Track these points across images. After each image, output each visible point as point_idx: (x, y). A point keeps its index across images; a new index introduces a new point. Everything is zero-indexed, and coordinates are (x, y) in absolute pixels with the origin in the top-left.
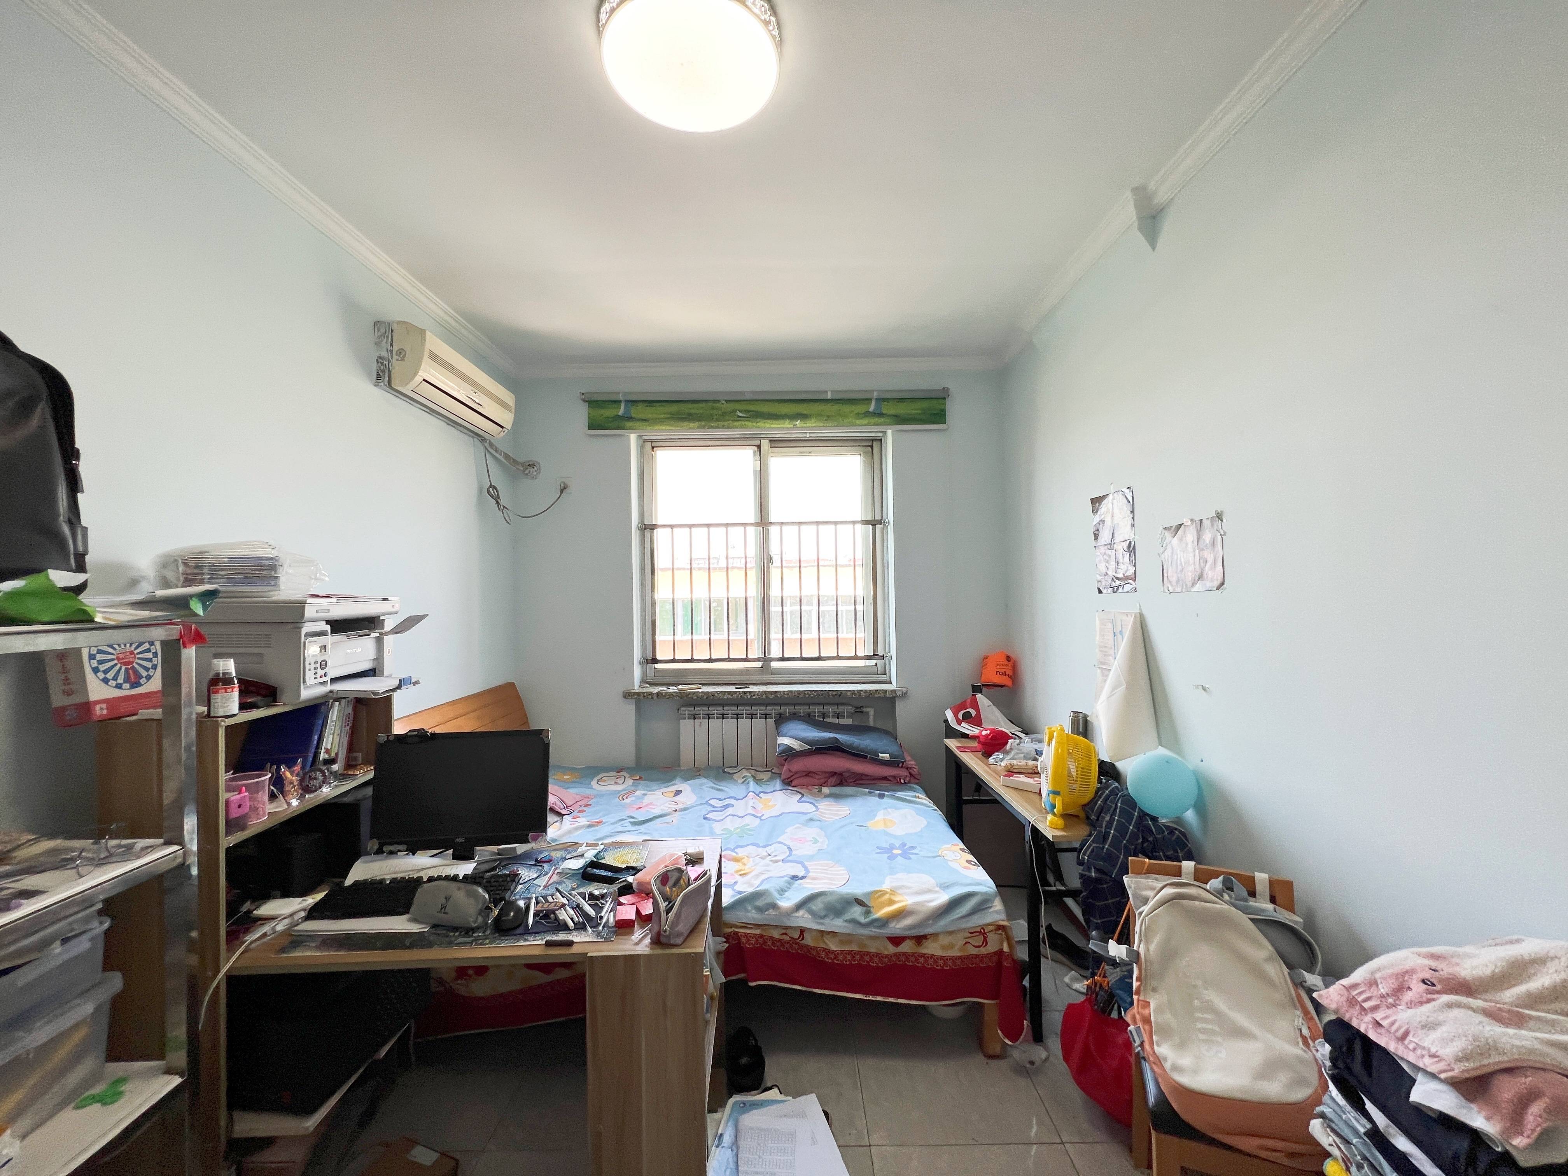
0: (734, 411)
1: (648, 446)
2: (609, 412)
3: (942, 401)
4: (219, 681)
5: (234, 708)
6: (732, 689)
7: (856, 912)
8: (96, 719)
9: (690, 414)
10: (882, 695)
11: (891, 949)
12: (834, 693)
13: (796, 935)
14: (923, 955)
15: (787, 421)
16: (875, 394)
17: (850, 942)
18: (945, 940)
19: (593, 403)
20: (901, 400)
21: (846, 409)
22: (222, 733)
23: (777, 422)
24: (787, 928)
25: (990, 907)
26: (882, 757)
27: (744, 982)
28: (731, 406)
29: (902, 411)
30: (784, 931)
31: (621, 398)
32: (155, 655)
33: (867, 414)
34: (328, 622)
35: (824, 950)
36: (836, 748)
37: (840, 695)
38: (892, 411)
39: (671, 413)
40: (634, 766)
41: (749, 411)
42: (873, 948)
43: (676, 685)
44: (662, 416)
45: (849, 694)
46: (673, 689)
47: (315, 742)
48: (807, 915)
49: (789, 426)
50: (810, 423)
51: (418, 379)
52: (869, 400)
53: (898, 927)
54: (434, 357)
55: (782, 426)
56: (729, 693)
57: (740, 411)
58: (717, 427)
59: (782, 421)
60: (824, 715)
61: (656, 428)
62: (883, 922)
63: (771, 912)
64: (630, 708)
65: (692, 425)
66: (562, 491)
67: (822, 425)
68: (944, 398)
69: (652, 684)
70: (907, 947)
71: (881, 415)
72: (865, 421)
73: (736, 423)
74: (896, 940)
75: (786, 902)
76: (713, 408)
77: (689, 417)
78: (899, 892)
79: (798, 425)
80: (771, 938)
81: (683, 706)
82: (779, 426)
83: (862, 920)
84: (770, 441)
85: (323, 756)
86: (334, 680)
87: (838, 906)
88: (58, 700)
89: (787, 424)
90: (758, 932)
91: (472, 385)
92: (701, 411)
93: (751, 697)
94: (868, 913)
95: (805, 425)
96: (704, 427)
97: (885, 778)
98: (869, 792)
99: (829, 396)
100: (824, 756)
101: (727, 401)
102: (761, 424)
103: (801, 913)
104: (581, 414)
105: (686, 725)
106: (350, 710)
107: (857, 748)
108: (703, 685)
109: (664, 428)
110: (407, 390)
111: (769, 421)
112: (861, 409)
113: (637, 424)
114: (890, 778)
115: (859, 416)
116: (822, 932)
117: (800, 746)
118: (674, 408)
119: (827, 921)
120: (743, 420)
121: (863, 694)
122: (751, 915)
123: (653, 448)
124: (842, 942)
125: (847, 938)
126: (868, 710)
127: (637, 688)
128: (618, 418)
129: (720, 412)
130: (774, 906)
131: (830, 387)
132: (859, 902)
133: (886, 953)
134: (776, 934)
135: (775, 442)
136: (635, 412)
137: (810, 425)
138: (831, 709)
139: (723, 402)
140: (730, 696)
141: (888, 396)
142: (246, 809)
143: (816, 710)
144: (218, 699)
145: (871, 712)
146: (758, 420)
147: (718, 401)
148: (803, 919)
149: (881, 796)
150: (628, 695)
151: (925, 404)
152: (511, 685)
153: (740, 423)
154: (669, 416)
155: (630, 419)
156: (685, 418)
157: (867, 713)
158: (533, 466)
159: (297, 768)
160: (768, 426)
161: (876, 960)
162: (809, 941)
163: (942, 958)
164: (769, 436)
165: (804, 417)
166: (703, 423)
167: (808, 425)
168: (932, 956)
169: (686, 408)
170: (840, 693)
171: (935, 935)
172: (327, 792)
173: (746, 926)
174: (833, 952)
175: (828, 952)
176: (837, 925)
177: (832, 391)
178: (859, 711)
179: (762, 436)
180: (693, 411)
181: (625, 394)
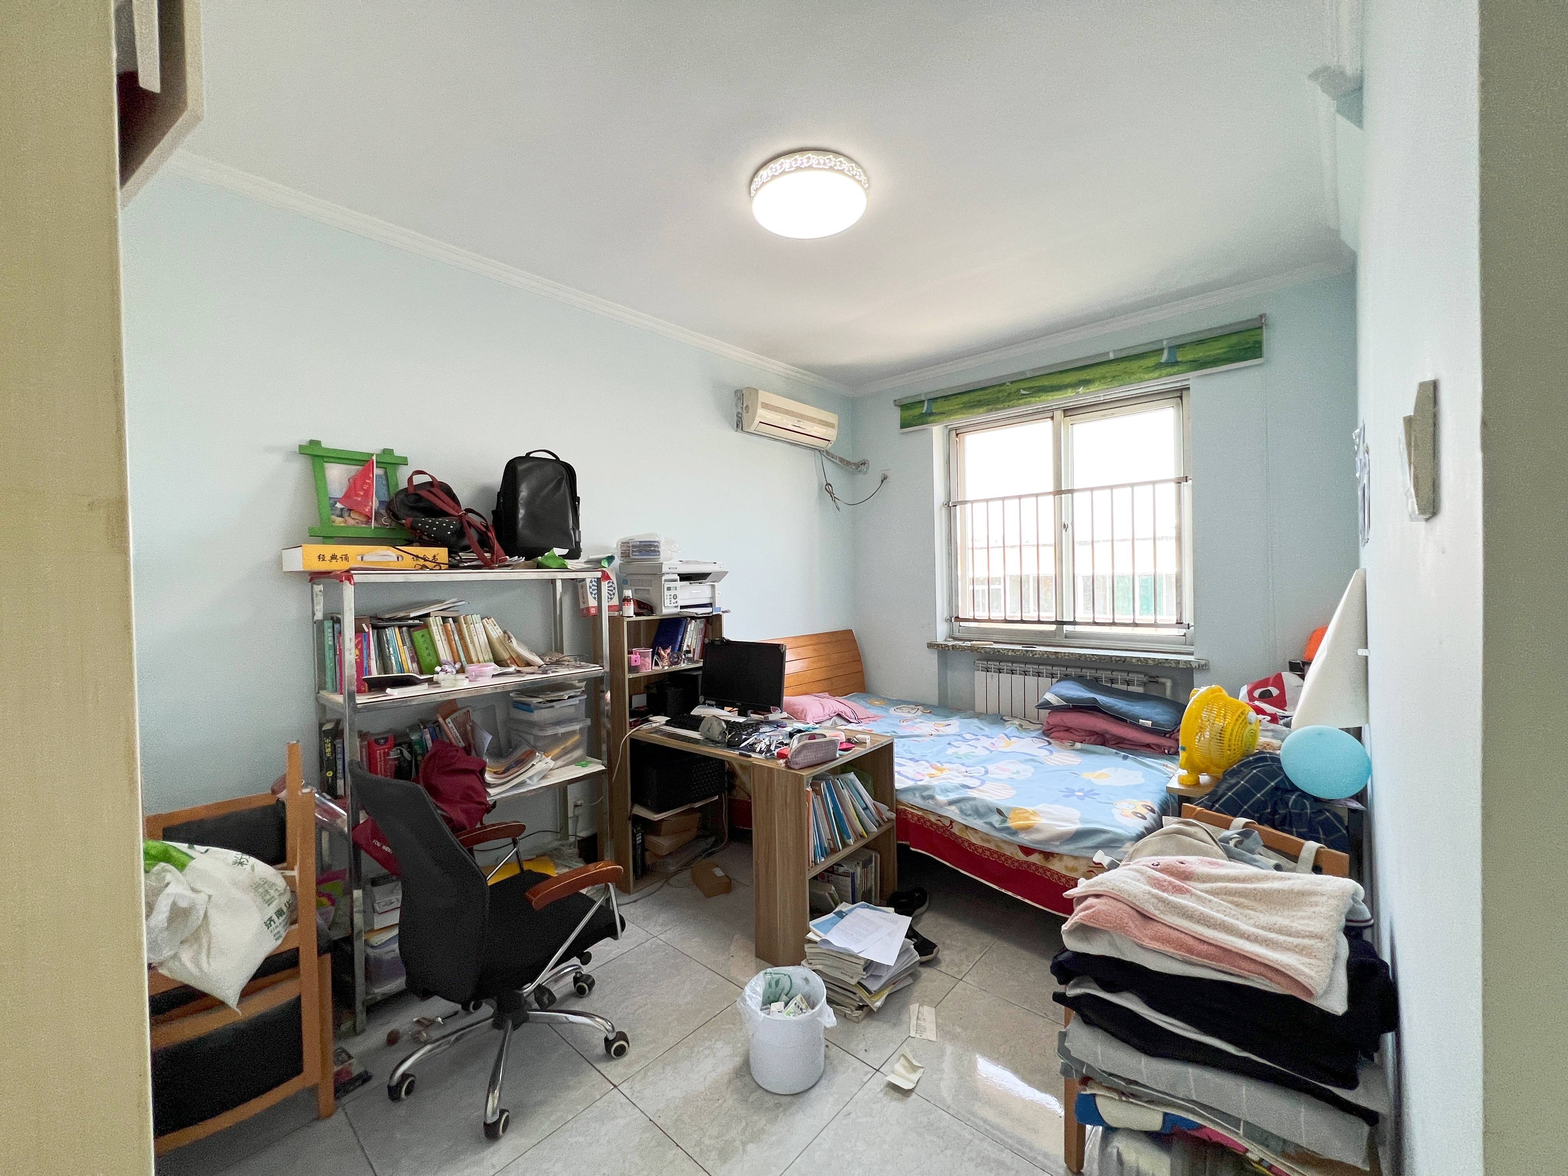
0: (1018, 390)
1: (954, 433)
2: (916, 412)
3: (1259, 331)
4: (625, 600)
5: (632, 614)
6: (1019, 647)
7: (996, 819)
8: (591, 615)
9: (980, 401)
10: (1174, 665)
11: (1021, 856)
12: (1118, 659)
13: (947, 823)
14: (1050, 870)
15: (1070, 390)
16: (1165, 343)
17: (989, 841)
18: (1071, 863)
19: (905, 407)
20: (1201, 342)
21: (1135, 365)
22: (625, 624)
23: (1059, 393)
24: (940, 816)
25: (1120, 847)
26: (1143, 723)
27: (907, 847)
28: (1014, 387)
29: (1201, 354)
30: (939, 818)
31: (923, 398)
32: (614, 588)
33: (1159, 366)
34: (679, 575)
35: (968, 841)
36: (1092, 708)
37: (1124, 662)
38: (1190, 357)
39: (963, 403)
40: (937, 704)
41: (1032, 388)
42: (1009, 851)
43: (970, 641)
44: (957, 407)
45: (1134, 660)
46: (968, 644)
47: (680, 640)
48: (957, 811)
49: (1072, 395)
50: (1092, 388)
51: (756, 422)
52: (1161, 350)
53: (1025, 839)
54: (765, 406)
55: (1065, 395)
56: (1013, 650)
57: (1024, 389)
58: (1004, 408)
59: (1065, 391)
60: (1112, 681)
61: (952, 418)
62: (1014, 832)
63: (930, 801)
64: (933, 658)
65: (981, 410)
66: (882, 481)
67: (1106, 387)
68: (1261, 328)
69: (955, 639)
70: (1035, 858)
71: (1176, 363)
72: (1156, 374)
73: (1020, 402)
74: (1027, 851)
75: (941, 798)
76: (999, 392)
77: (979, 404)
78: (1041, 815)
79: (1081, 393)
80: (930, 821)
81: (978, 660)
82: (1062, 396)
83: (997, 825)
84: (1065, 411)
85: (685, 648)
86: (682, 607)
87: (982, 810)
88: (582, 606)
89: (1070, 393)
90: (920, 813)
91: (796, 417)
92: (989, 397)
93: (1033, 655)
94: (1004, 821)
95: (1088, 391)
96: (991, 410)
97: (1148, 746)
98: (1116, 753)
99: (1112, 356)
100: (1081, 714)
101: (1012, 383)
102: (1044, 397)
103: (953, 808)
104: (896, 415)
105: (980, 676)
106: (702, 626)
107: (1117, 711)
108: (995, 642)
109: (958, 417)
110: (752, 430)
111: (1051, 394)
112: (1150, 362)
113: (936, 418)
114: (1153, 747)
115: (1148, 370)
116: (967, 827)
117: (1058, 701)
118: (966, 398)
119: (970, 819)
120: (1026, 398)
121: (1150, 662)
122: (918, 801)
123: (957, 435)
124: (983, 840)
125: (987, 838)
126: (1163, 680)
127: (940, 640)
128: (922, 415)
129: (1006, 394)
130: (932, 797)
131: (1111, 348)
132: (999, 812)
133: (1016, 858)
134: (933, 819)
135: (1067, 412)
136: (936, 408)
137: (1094, 389)
138: (1119, 676)
139: (1008, 384)
140: (1013, 654)
141: (1179, 342)
142: (638, 663)
143: (1103, 675)
144: (625, 608)
145: (1169, 684)
146: (1041, 394)
147: (1004, 384)
148: (952, 813)
149: (1125, 758)
150: (931, 646)
151: (1234, 340)
152: (850, 632)
153: (1024, 400)
154: (961, 406)
155: (931, 414)
156: (976, 405)
157: (1164, 684)
158: (864, 464)
159: (668, 651)
160: (1050, 398)
161: (1010, 862)
162: (955, 830)
163: (1065, 876)
164: (1061, 406)
165: (1086, 383)
166: (990, 407)
167: (1091, 390)
168: (1057, 873)
169: (974, 396)
170: (1124, 660)
171: (1060, 856)
172: (683, 666)
173: (912, 806)
174: (974, 844)
175: (971, 844)
176: (978, 823)
177: (1114, 351)
178: (1153, 680)
179: (1054, 407)
180: (982, 398)
181: (926, 394)
